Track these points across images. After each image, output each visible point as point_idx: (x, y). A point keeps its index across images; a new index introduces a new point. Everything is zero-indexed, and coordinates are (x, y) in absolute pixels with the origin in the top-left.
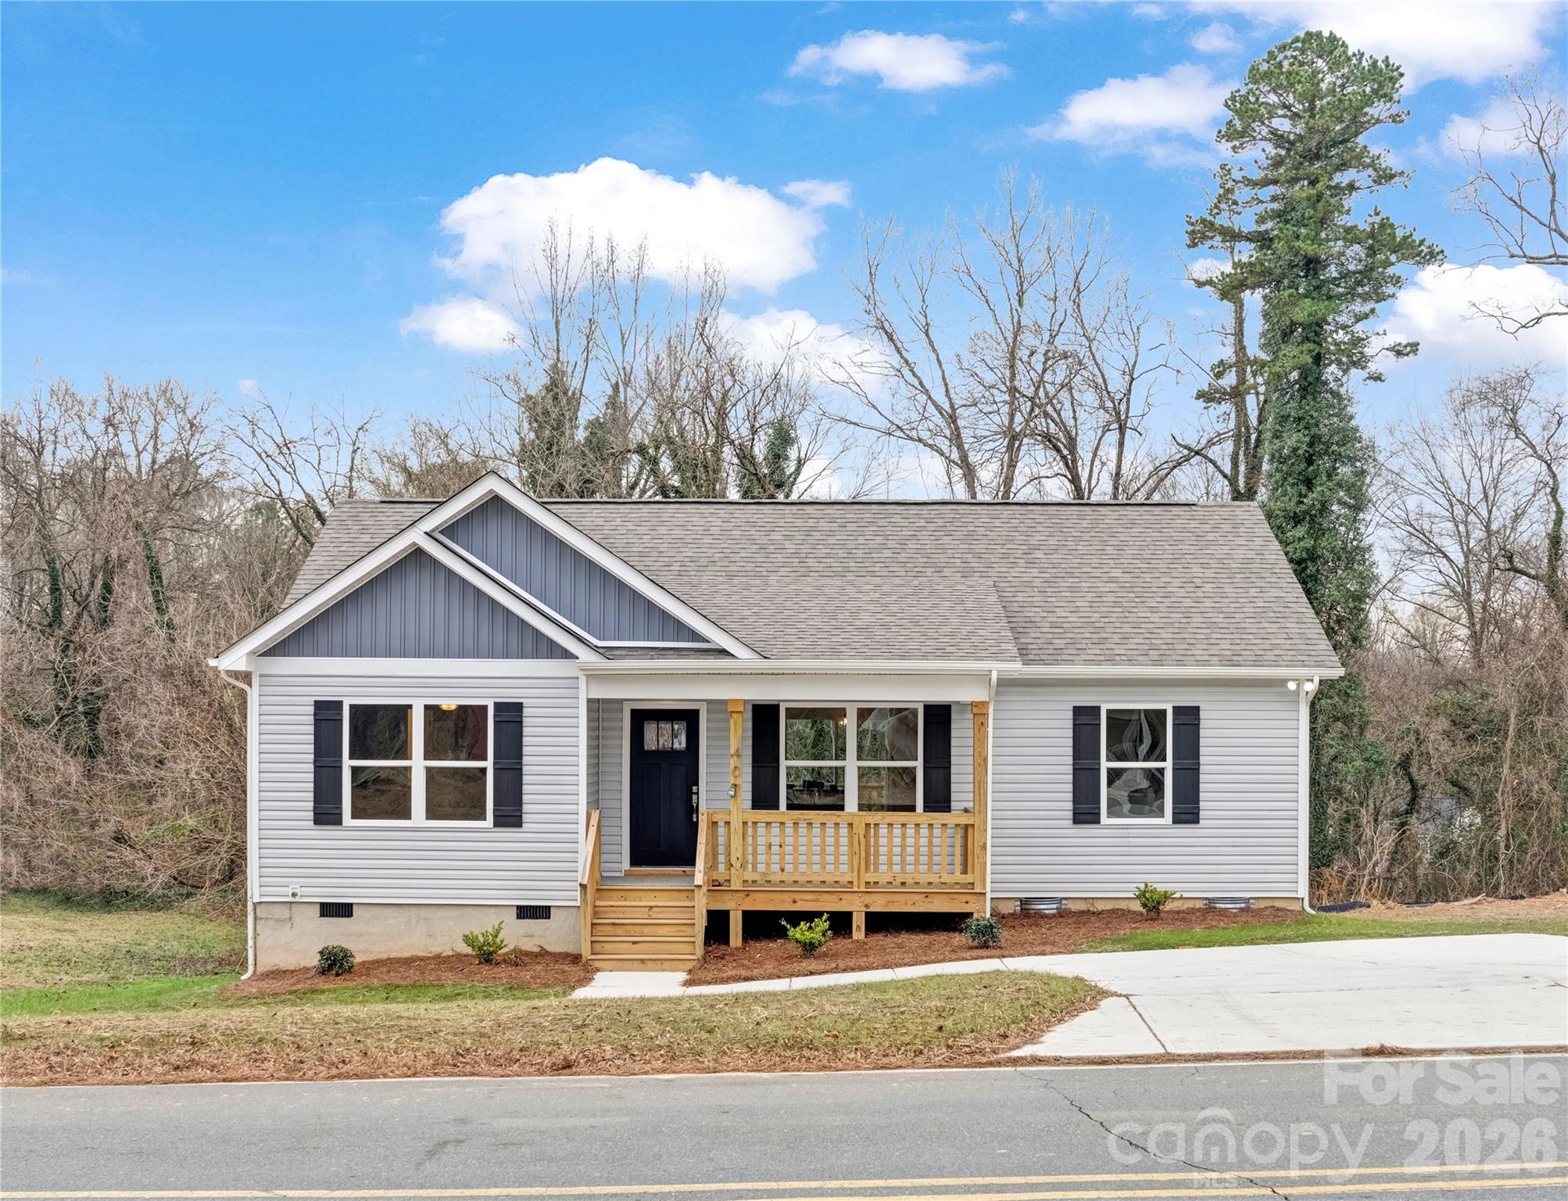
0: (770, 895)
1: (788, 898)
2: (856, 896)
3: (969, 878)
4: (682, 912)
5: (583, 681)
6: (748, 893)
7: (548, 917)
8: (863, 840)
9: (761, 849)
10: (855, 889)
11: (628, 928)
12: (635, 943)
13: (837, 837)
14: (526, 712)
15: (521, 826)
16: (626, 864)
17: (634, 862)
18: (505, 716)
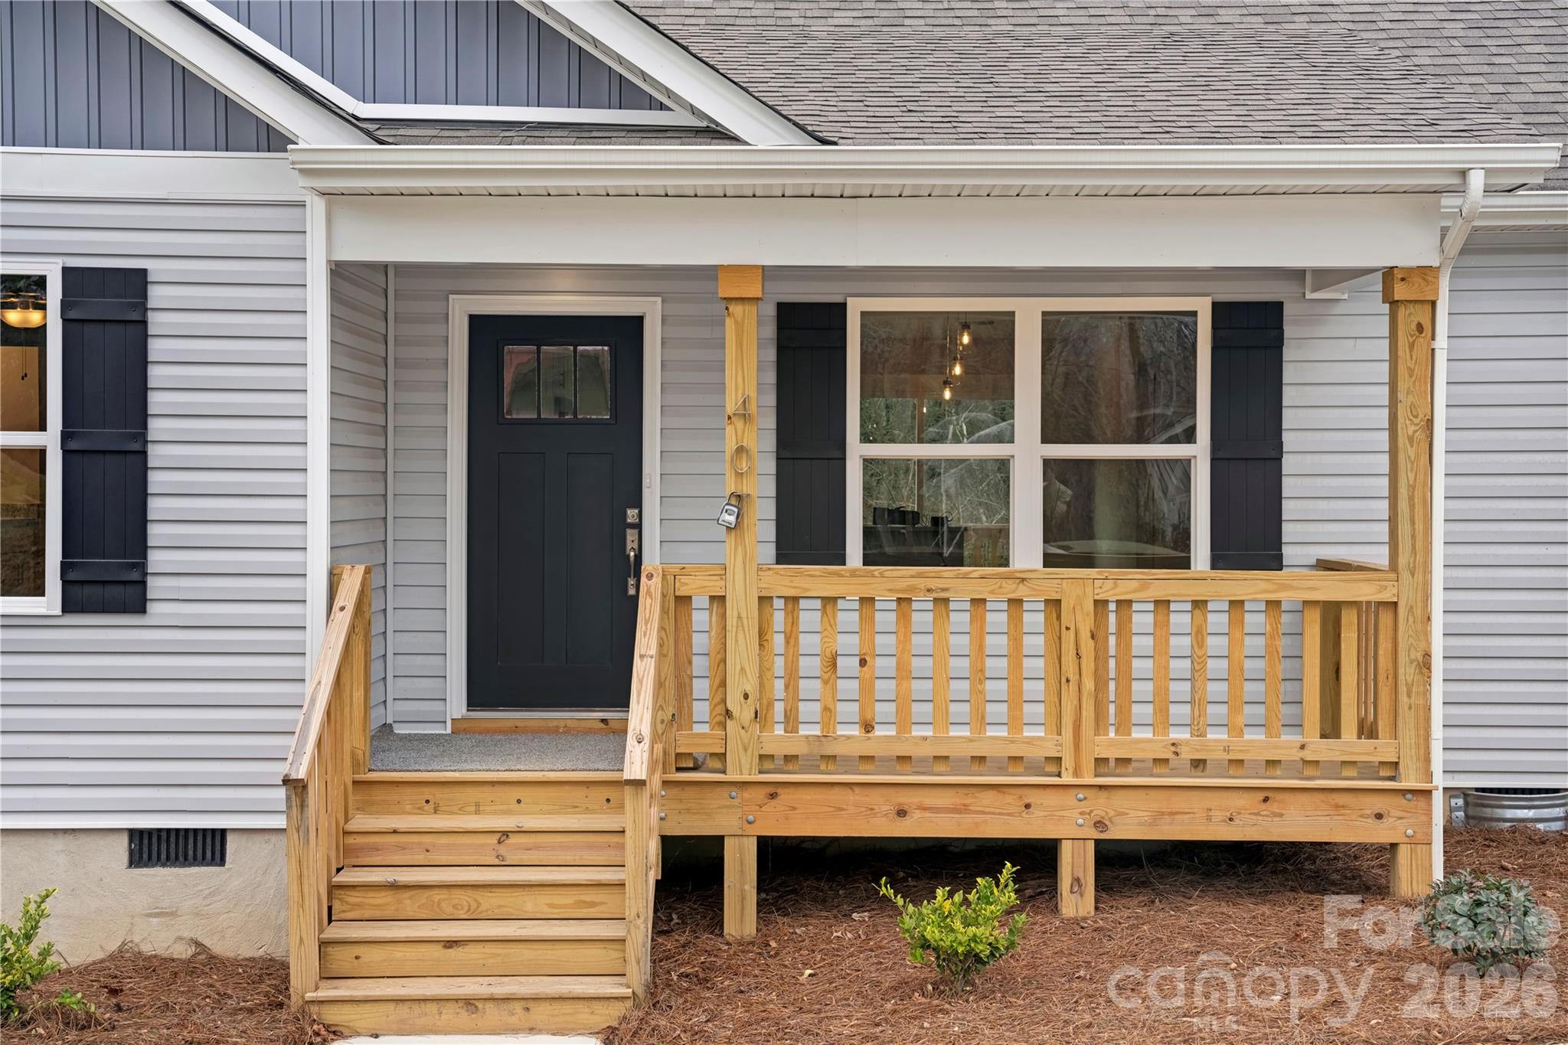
0: (836, 796)
1: (883, 802)
2: (1069, 798)
3: (1382, 749)
4: (590, 847)
5: (317, 207)
6: (773, 791)
7: (218, 857)
8: (1087, 646)
9: (810, 665)
10: (1067, 778)
11: (437, 896)
12: (450, 944)
13: (1016, 632)
14: (157, 295)
15: (143, 611)
16: (457, 704)
17: (476, 698)
18: (96, 307)
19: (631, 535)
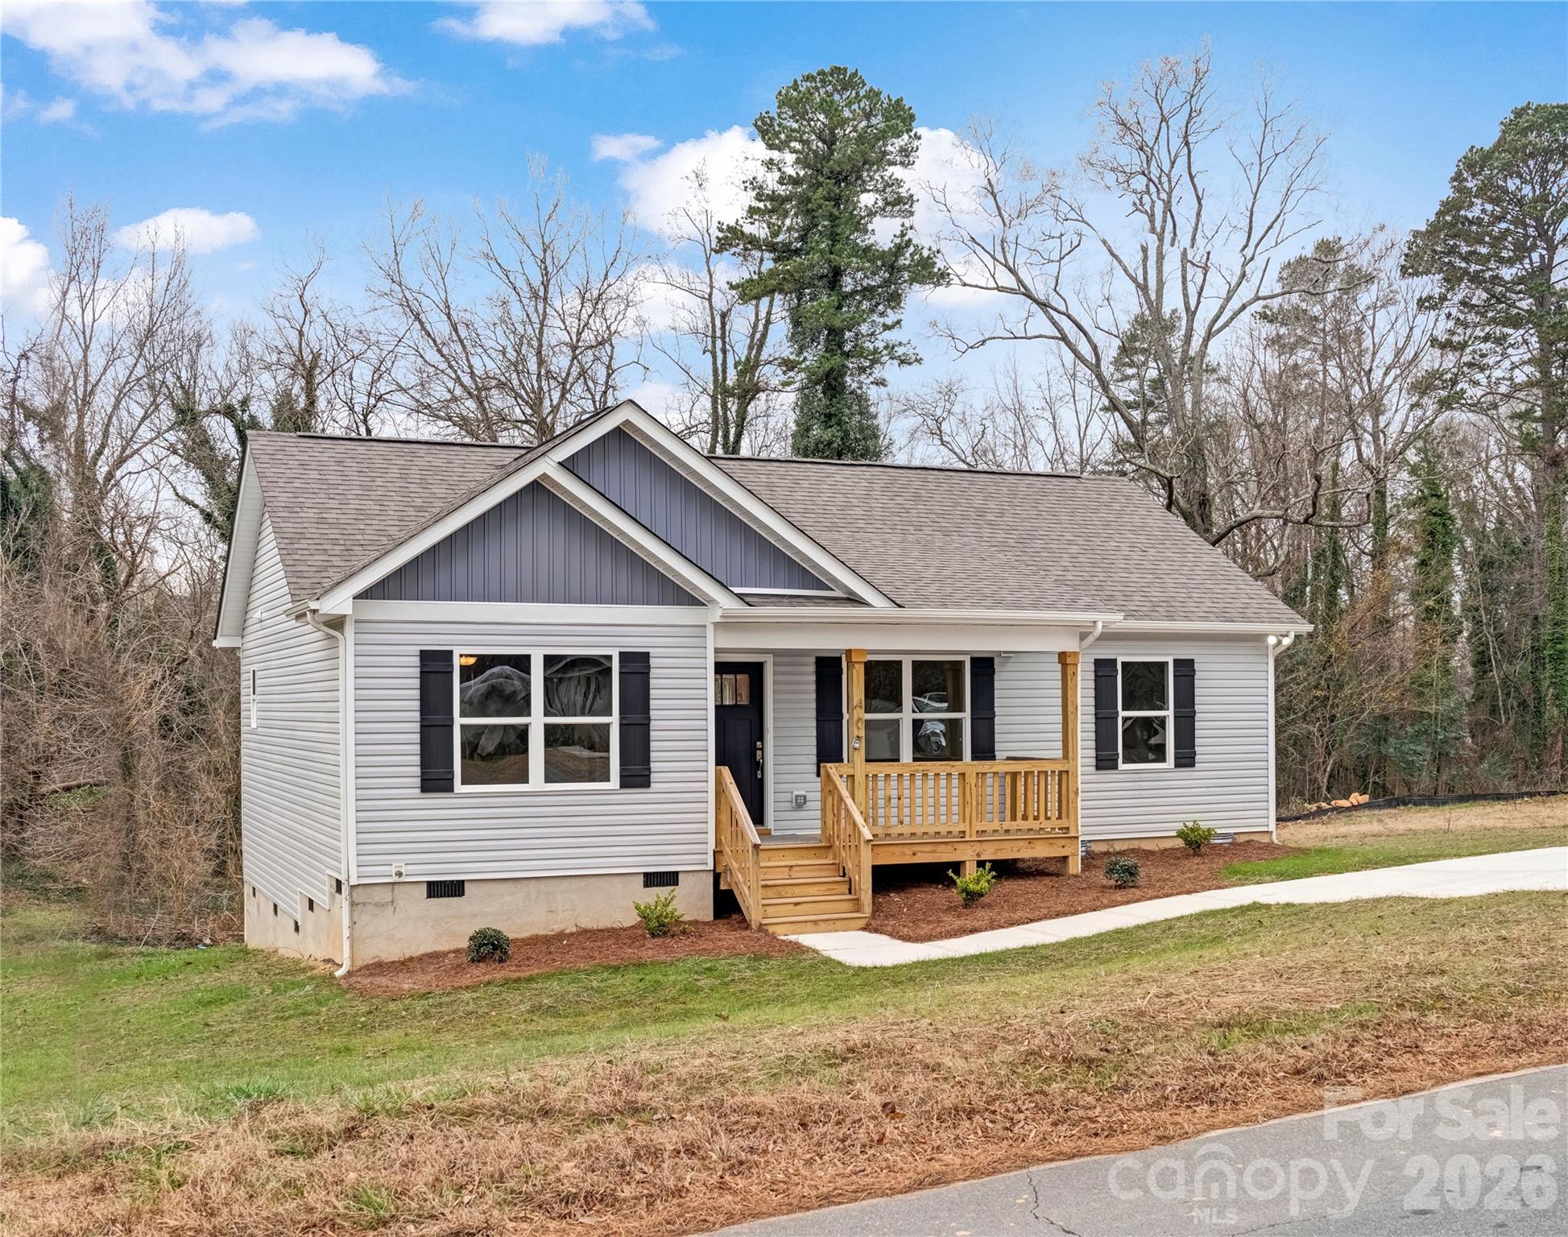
0: (892, 849)
1: (908, 851)
2: (968, 846)
3: (1064, 823)
4: (821, 870)
5: (710, 630)
7: (676, 883)
8: (974, 790)
9: (881, 803)
10: (967, 839)
11: (780, 889)
12: (796, 904)
13: (949, 787)
14: (653, 662)
15: (649, 786)
18: (632, 667)
19: (759, 753)
